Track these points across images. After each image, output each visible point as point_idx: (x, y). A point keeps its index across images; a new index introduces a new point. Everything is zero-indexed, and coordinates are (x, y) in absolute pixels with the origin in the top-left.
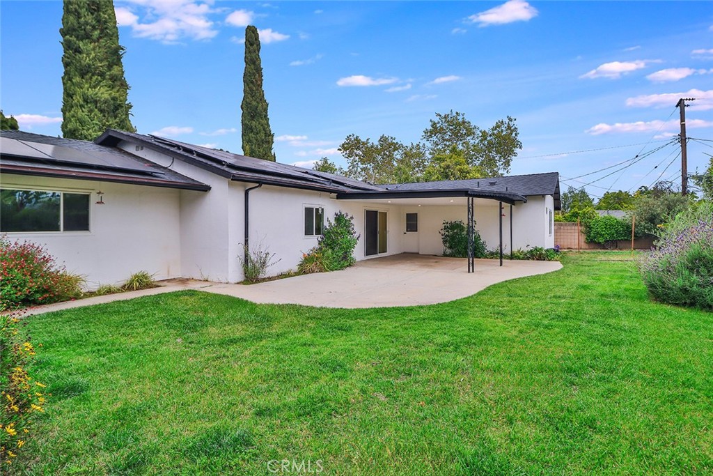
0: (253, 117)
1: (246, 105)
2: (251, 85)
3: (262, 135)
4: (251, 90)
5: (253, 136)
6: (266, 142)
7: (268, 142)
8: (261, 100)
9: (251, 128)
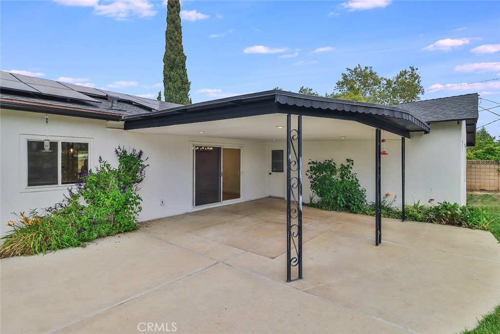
0: (172, 68)
1: (166, 59)
2: (171, 41)
3: (179, 84)
4: (171, 46)
5: (172, 84)
6: (183, 89)
7: (185, 89)
8: (179, 53)
9: (170, 78)
